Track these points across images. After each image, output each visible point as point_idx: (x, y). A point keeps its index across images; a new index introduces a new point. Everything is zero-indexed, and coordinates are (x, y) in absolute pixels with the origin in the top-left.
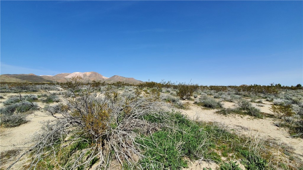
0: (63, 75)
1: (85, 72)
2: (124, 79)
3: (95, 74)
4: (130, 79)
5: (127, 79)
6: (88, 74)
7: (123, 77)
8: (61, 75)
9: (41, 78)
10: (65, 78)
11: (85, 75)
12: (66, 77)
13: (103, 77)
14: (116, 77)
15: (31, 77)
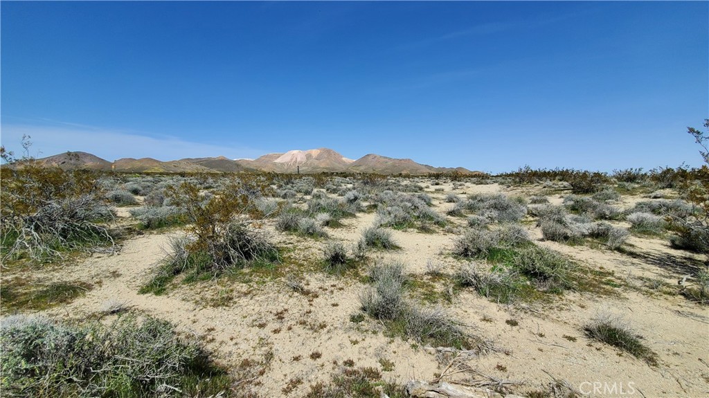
0: (271, 157)
1: (309, 150)
2: (390, 163)
3: (329, 152)
4: (403, 161)
5: (397, 162)
6: (315, 152)
7: (386, 158)
8: (267, 156)
9: (237, 165)
10: (275, 164)
11: (309, 156)
12: (276, 161)
13: (344, 159)
14: (370, 158)
15: (222, 163)
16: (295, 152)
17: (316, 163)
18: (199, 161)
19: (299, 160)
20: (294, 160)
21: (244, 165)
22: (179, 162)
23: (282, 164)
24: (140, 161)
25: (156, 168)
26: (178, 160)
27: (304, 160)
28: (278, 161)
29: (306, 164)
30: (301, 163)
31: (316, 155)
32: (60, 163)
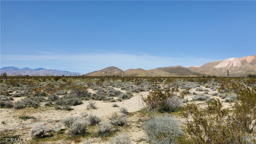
0: (212, 64)
1: (244, 57)
6: (249, 59)
8: (210, 64)
9: (187, 70)
10: (215, 69)
11: (244, 62)
15: (179, 69)
16: (232, 59)
17: (251, 67)
18: (165, 69)
19: (235, 65)
20: (231, 65)
21: (193, 71)
22: (154, 70)
23: (221, 69)
24: (136, 70)
25: (142, 74)
26: (154, 69)
27: (240, 65)
28: (217, 67)
29: (241, 68)
30: (236, 67)
31: (251, 61)
32: (105, 72)
